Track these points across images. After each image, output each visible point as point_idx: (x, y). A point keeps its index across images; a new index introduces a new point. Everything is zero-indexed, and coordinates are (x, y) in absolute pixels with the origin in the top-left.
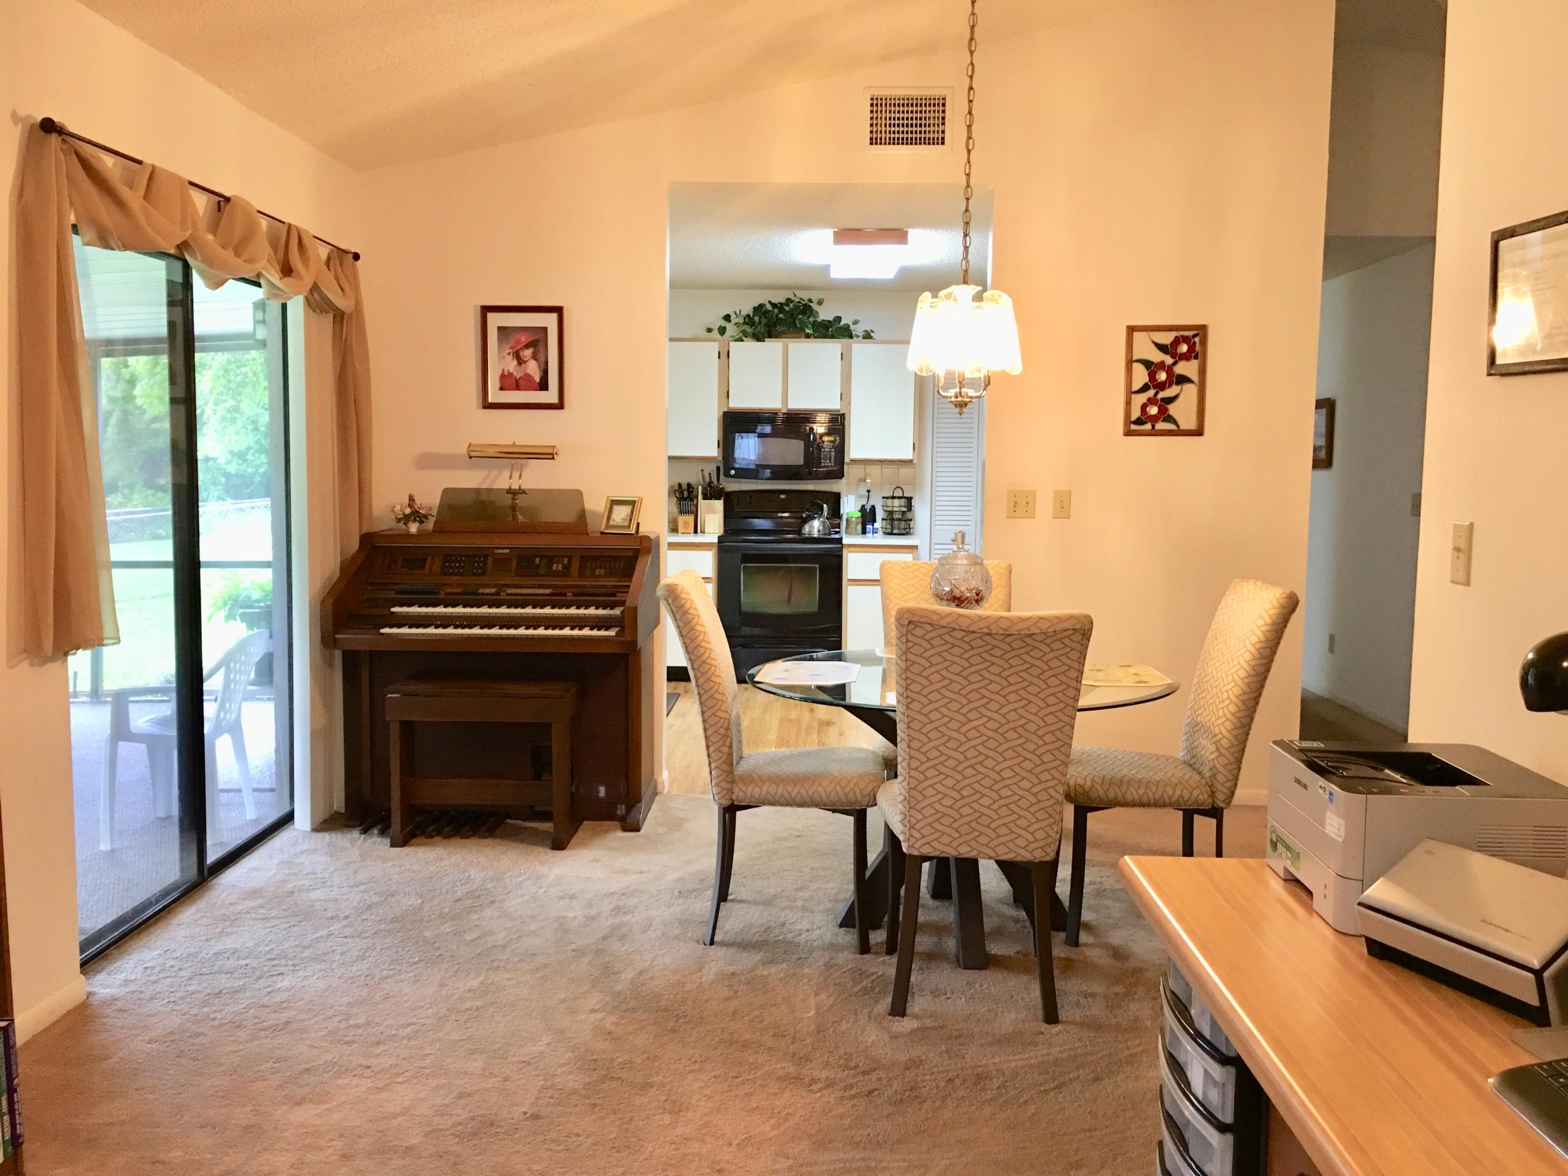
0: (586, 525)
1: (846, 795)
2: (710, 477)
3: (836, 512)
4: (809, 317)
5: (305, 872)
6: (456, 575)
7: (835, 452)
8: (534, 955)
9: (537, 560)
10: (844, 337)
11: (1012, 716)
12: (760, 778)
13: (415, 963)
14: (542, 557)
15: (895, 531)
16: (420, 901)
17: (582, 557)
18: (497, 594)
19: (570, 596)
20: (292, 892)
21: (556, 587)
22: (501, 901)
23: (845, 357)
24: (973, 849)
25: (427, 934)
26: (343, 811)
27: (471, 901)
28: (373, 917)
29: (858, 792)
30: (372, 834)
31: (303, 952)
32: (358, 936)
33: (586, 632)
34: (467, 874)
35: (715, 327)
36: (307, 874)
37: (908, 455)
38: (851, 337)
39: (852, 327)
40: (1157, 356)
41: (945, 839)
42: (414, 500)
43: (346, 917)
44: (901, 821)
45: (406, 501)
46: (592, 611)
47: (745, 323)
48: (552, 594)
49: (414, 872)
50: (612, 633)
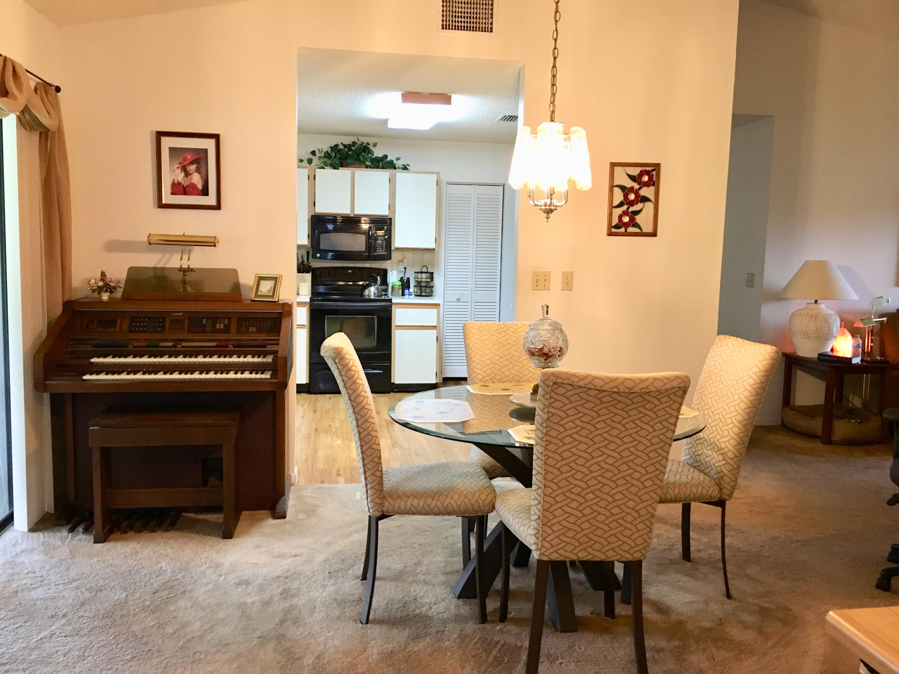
0: (241, 295)
1: (472, 506)
2: (302, 259)
3: (384, 282)
4: (368, 154)
5: (26, 571)
6: (141, 332)
7: (386, 242)
8: (227, 644)
9: (204, 321)
10: (390, 168)
11: (626, 453)
12: (405, 494)
13: (129, 661)
14: (208, 318)
15: (423, 294)
16: (124, 595)
17: (239, 318)
18: (175, 346)
19: (231, 348)
20: (16, 592)
21: (220, 340)
22: (191, 591)
23: (392, 181)
24: (589, 554)
25: (135, 628)
26: (53, 512)
27: (166, 592)
28: (87, 614)
29: (481, 503)
30: (78, 532)
31: (31, 655)
32: (77, 634)
33: (247, 375)
34: (159, 566)
35: (305, 158)
36: (28, 573)
37: (432, 246)
38: (395, 168)
39: (395, 162)
40: (629, 183)
41: (569, 548)
42: (105, 276)
43: (64, 616)
44: (535, 535)
45: (99, 276)
46: (249, 359)
47: (325, 157)
48: (217, 346)
49: (116, 566)
50: (267, 376)
